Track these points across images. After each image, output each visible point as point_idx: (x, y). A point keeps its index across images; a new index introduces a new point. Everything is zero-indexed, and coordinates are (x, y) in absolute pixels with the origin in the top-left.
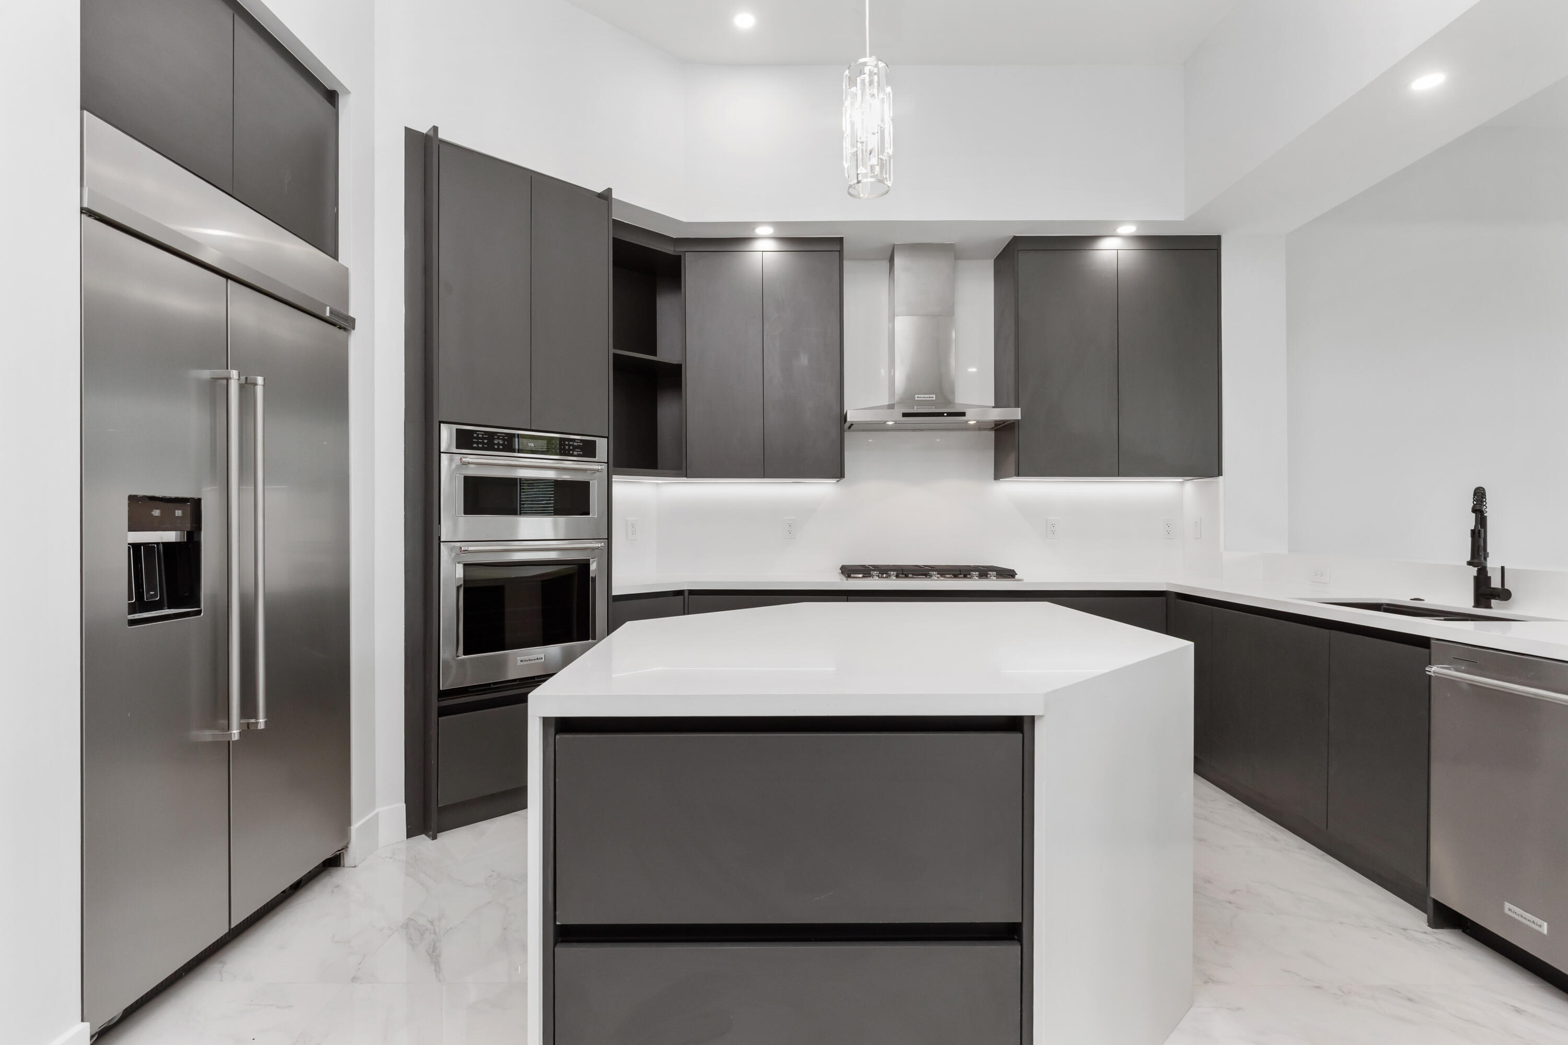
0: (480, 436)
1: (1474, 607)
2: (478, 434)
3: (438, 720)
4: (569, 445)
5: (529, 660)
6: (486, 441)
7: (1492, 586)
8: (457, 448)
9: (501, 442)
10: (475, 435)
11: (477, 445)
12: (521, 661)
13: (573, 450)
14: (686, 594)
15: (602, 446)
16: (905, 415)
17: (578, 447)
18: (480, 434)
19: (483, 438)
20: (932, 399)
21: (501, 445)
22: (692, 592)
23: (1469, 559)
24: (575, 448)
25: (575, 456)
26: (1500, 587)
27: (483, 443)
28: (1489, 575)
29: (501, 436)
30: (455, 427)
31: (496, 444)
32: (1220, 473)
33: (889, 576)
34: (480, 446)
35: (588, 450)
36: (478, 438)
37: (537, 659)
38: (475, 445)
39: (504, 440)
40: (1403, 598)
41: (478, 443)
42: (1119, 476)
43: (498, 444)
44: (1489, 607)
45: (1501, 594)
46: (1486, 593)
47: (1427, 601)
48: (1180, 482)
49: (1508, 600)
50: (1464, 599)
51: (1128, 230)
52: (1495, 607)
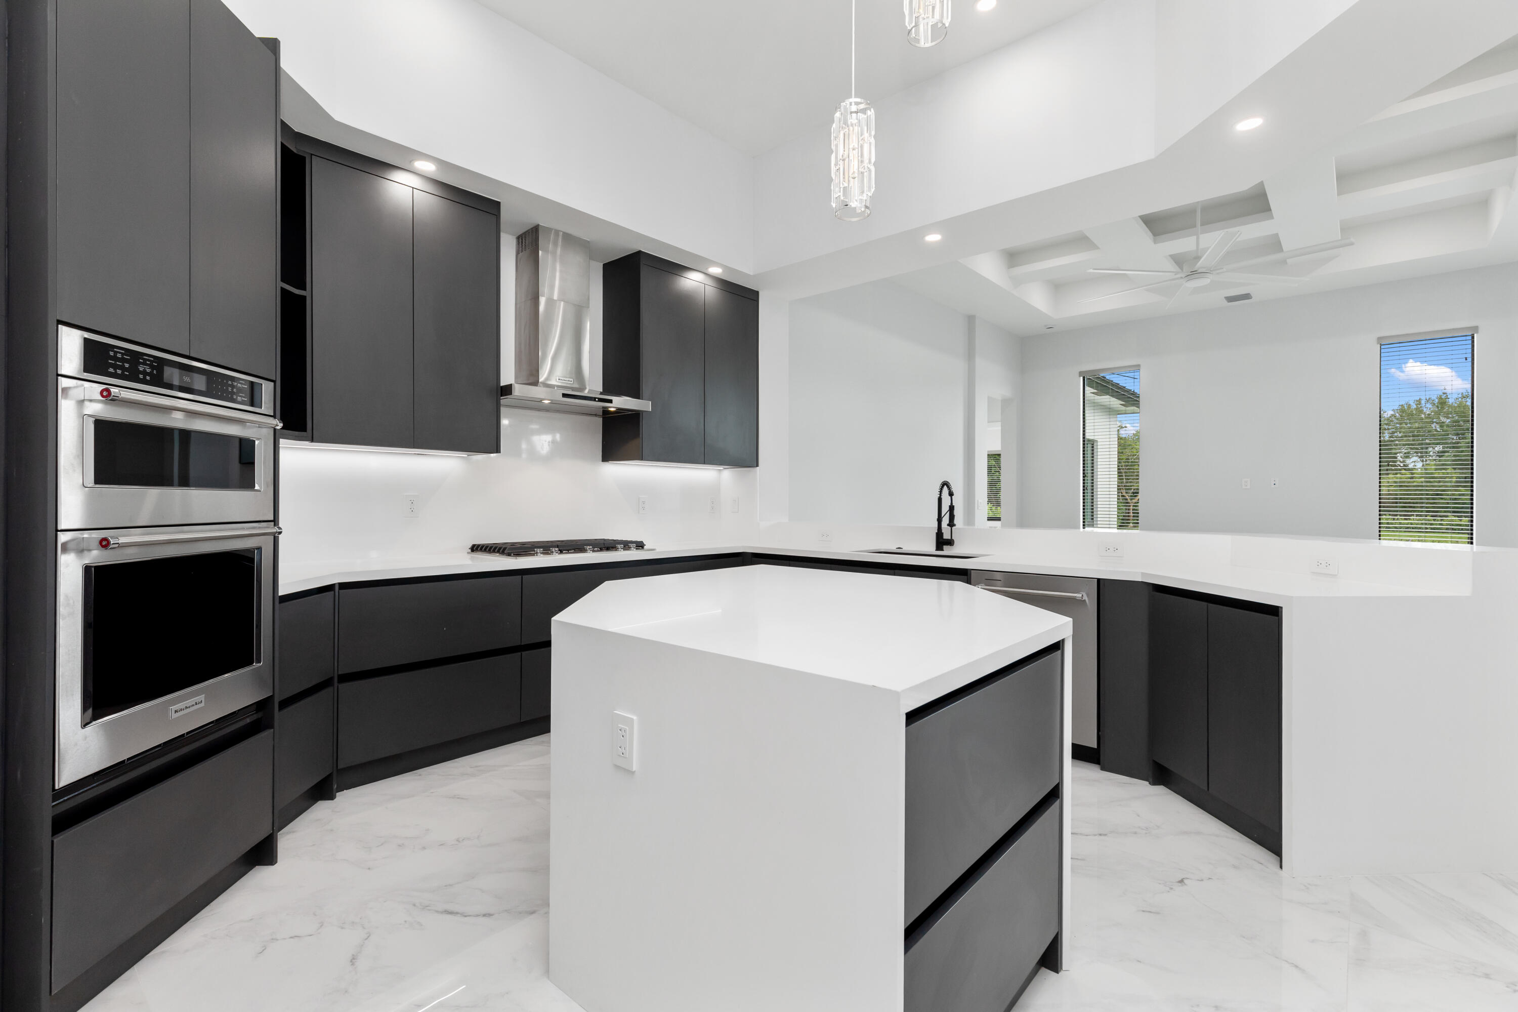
0: (119, 356)
1: (936, 550)
2: (116, 353)
3: (52, 842)
5: (186, 707)
6: (127, 365)
7: (944, 538)
8: (83, 370)
9: (148, 370)
10: (112, 353)
11: (115, 369)
12: (176, 711)
13: (236, 394)
14: (337, 588)
15: (268, 392)
16: (564, 395)
18: (120, 353)
19: (123, 360)
20: (571, 382)
21: (148, 374)
22: (344, 586)
23: (948, 523)
24: (239, 391)
26: (950, 538)
27: (122, 368)
28: (943, 532)
29: (149, 360)
30: (87, 335)
31: (141, 373)
32: (757, 466)
33: (551, 553)
34: (119, 372)
36: (115, 358)
37: (196, 704)
38: (111, 370)
39: (151, 366)
40: (893, 548)
41: (115, 367)
42: (704, 463)
43: (144, 373)
44: (943, 550)
45: (950, 542)
46: (942, 542)
47: (906, 549)
48: (720, 470)
49: (953, 545)
50: (931, 548)
51: (716, 271)
52: (947, 551)
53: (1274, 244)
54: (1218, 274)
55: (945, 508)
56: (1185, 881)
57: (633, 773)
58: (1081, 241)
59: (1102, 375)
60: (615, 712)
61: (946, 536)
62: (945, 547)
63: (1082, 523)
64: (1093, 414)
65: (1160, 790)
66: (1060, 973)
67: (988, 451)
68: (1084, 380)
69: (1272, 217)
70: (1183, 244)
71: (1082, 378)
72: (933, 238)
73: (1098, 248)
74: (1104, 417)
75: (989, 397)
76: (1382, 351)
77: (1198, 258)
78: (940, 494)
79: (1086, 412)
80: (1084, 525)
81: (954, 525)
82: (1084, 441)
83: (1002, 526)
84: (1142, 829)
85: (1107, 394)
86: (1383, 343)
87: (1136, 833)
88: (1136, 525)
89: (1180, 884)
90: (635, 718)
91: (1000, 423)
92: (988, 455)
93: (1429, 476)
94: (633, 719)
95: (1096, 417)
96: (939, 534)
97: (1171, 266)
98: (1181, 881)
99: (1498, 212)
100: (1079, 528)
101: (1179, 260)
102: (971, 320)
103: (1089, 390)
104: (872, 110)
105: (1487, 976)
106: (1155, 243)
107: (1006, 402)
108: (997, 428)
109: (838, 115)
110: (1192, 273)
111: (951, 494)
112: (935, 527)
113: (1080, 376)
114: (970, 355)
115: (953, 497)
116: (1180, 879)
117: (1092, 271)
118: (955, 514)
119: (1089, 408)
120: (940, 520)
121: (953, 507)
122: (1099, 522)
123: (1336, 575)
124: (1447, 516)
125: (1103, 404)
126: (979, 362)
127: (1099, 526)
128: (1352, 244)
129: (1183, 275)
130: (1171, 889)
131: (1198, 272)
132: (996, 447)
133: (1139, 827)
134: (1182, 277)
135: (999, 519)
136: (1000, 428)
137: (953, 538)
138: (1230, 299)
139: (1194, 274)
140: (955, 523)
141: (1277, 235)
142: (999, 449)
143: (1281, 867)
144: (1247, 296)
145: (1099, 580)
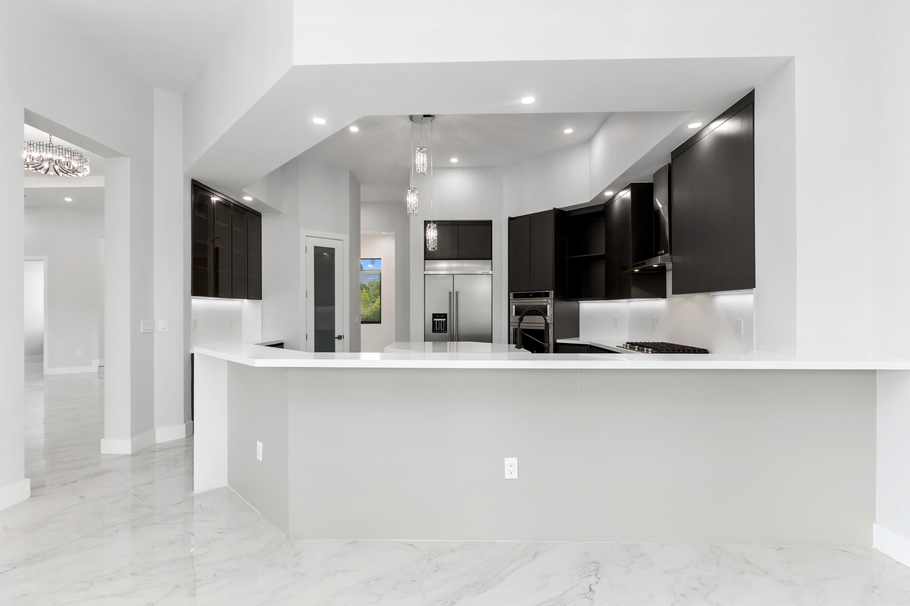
4: (541, 294)
8: (514, 298)
13: (543, 296)
15: (552, 293)
17: (544, 294)
24: (543, 295)
25: (543, 297)
30: (513, 293)
32: (754, 287)
35: (547, 295)
43: (523, 296)
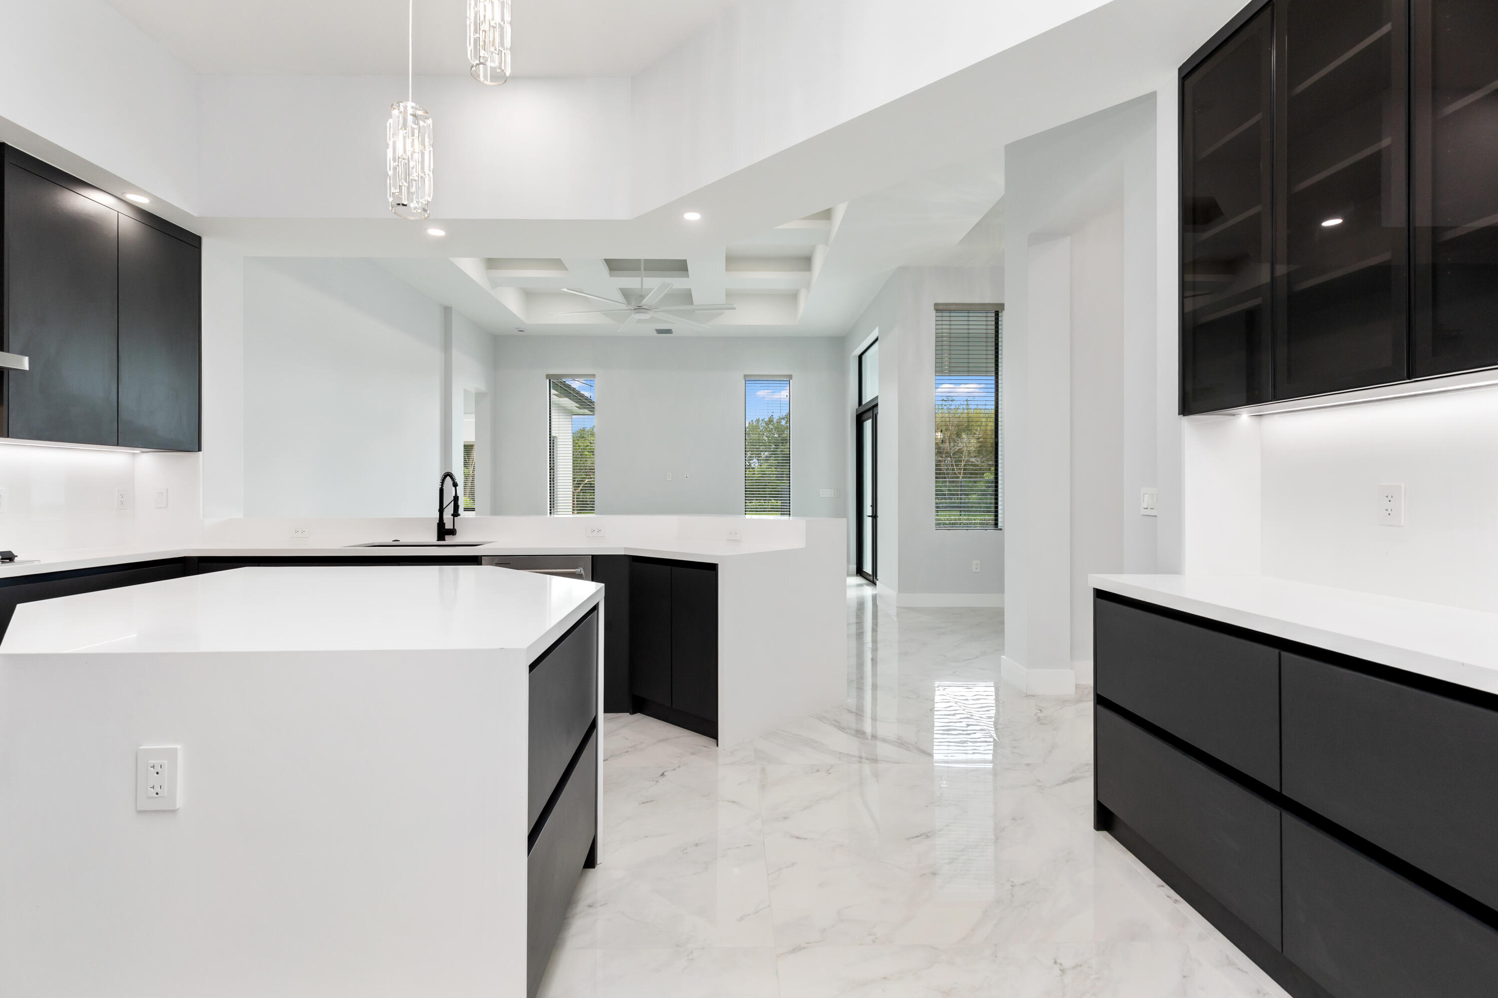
1: (438, 540)
7: (446, 528)
23: (452, 513)
26: (452, 528)
28: (444, 522)
32: (200, 450)
40: (389, 541)
42: (118, 445)
44: (444, 540)
45: (452, 532)
46: (443, 532)
47: (403, 541)
48: (134, 454)
49: (455, 535)
50: (433, 538)
51: (142, 201)
52: (449, 540)
53: (687, 297)
54: (655, 312)
55: (448, 498)
56: (665, 773)
57: (174, 812)
58: (557, 263)
59: (564, 380)
60: (140, 747)
61: (448, 526)
62: (447, 537)
63: (549, 511)
64: (557, 414)
65: (638, 716)
66: (596, 868)
67: (464, 442)
68: (550, 382)
69: (688, 276)
70: (631, 282)
71: (548, 380)
72: (436, 232)
73: (567, 270)
74: (567, 417)
75: (465, 390)
76: (747, 385)
77: (642, 297)
78: (442, 485)
79: (552, 411)
80: (550, 513)
81: (459, 515)
82: (550, 437)
83: (476, 514)
84: (631, 748)
85: (567, 397)
86: (748, 379)
87: (627, 752)
88: (592, 510)
89: (662, 777)
90: (179, 747)
91: (474, 415)
92: (464, 446)
93: (763, 474)
94: (176, 749)
95: (560, 417)
96: (441, 524)
97: (619, 297)
98: (663, 774)
99: (803, 302)
100: (547, 515)
101: (626, 294)
102: (447, 310)
103: (553, 391)
104: (430, 119)
105: (818, 771)
106: (611, 275)
107: (479, 396)
108: (471, 420)
109: (395, 112)
110: (638, 308)
111: (455, 485)
112: (437, 518)
113: (547, 379)
114: (447, 347)
115: (457, 488)
116: (662, 773)
117: (565, 290)
118: (459, 504)
119: (555, 411)
120: (441, 510)
121: (458, 497)
122: (558, 510)
123: (739, 540)
124: (771, 500)
125: (562, 405)
126: (456, 354)
127: (558, 513)
128: (735, 309)
129: (633, 308)
130: (657, 782)
131: (643, 308)
132: (471, 438)
133: (629, 747)
134: (631, 310)
135: (473, 510)
136: (474, 420)
137: (455, 528)
138: (660, 331)
139: (639, 309)
140: (459, 513)
141: (691, 289)
142: (474, 440)
143: (717, 745)
144: (669, 331)
145: (593, 556)
